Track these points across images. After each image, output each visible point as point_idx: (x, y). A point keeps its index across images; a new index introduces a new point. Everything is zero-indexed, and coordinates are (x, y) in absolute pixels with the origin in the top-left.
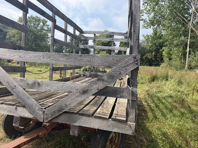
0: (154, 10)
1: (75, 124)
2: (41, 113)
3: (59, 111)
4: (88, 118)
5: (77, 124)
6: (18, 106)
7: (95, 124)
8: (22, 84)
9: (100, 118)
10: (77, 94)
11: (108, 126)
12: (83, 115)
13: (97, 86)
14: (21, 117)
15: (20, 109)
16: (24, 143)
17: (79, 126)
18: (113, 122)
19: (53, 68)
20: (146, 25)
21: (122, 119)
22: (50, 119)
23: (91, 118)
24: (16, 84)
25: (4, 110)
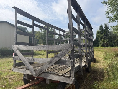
0: (116, 10)
1: (47, 78)
2: (34, 72)
3: (41, 71)
4: (53, 75)
5: (48, 78)
6: (26, 69)
7: (56, 78)
8: (28, 60)
9: (58, 75)
10: (47, 64)
11: (61, 79)
12: (50, 73)
13: (55, 59)
14: (27, 74)
15: (27, 71)
16: (29, 87)
17: (49, 79)
18: (64, 77)
19: (48, 52)
20: (111, 20)
21: (68, 76)
22: (37, 75)
23: (54, 75)
24: (26, 60)
25: (22, 71)
